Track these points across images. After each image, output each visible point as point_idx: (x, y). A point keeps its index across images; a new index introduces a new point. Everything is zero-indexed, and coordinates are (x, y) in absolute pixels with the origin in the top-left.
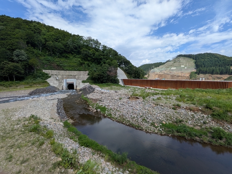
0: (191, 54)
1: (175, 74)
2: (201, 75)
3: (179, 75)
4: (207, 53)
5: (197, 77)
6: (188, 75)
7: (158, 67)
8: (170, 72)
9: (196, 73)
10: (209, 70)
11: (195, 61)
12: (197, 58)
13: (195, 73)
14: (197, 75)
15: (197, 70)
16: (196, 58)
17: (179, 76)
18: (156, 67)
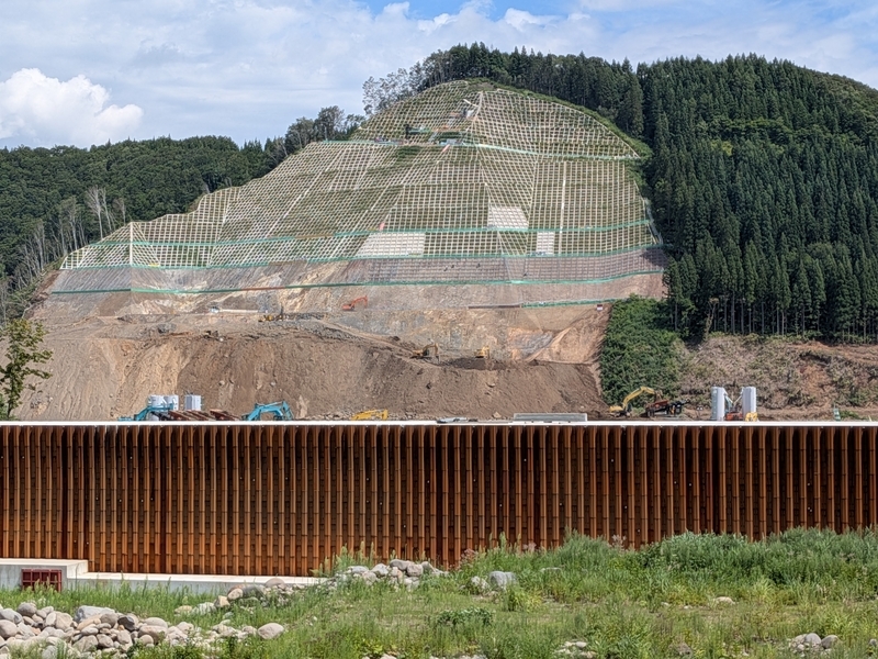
0: (597, 62)
1: (419, 337)
2: (725, 352)
3: (467, 347)
4: (757, 64)
5: (685, 369)
6: (579, 349)
7: (172, 221)
8: (356, 294)
9: (665, 317)
10: (793, 278)
11: (646, 149)
12: (663, 122)
13: (660, 324)
14: (679, 348)
15: (670, 280)
16: (647, 109)
17: (476, 362)
18: (139, 214)
